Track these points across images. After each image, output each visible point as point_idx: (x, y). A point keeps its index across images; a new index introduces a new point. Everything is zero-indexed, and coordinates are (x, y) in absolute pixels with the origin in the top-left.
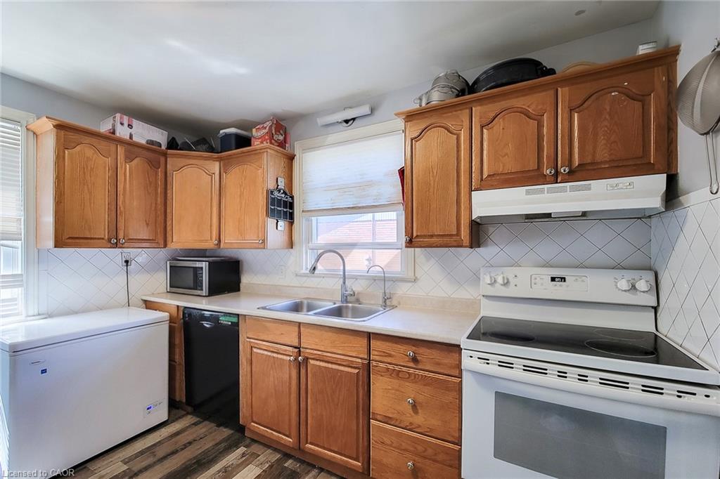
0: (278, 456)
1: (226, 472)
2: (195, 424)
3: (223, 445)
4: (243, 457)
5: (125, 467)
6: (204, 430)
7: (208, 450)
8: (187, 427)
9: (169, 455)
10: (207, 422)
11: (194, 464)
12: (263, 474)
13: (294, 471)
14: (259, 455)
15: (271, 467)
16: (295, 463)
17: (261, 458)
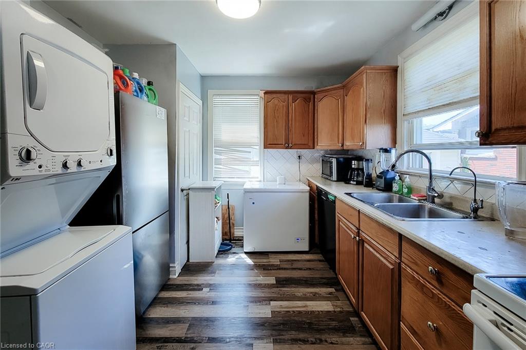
0: (351, 309)
1: (314, 295)
2: (320, 261)
3: (324, 280)
4: (329, 294)
5: (279, 263)
6: (322, 266)
7: (315, 278)
8: (315, 260)
9: (297, 269)
10: (326, 263)
11: (304, 280)
12: (333, 312)
13: (354, 327)
14: (339, 300)
15: (341, 312)
16: (359, 322)
17: (339, 303)
